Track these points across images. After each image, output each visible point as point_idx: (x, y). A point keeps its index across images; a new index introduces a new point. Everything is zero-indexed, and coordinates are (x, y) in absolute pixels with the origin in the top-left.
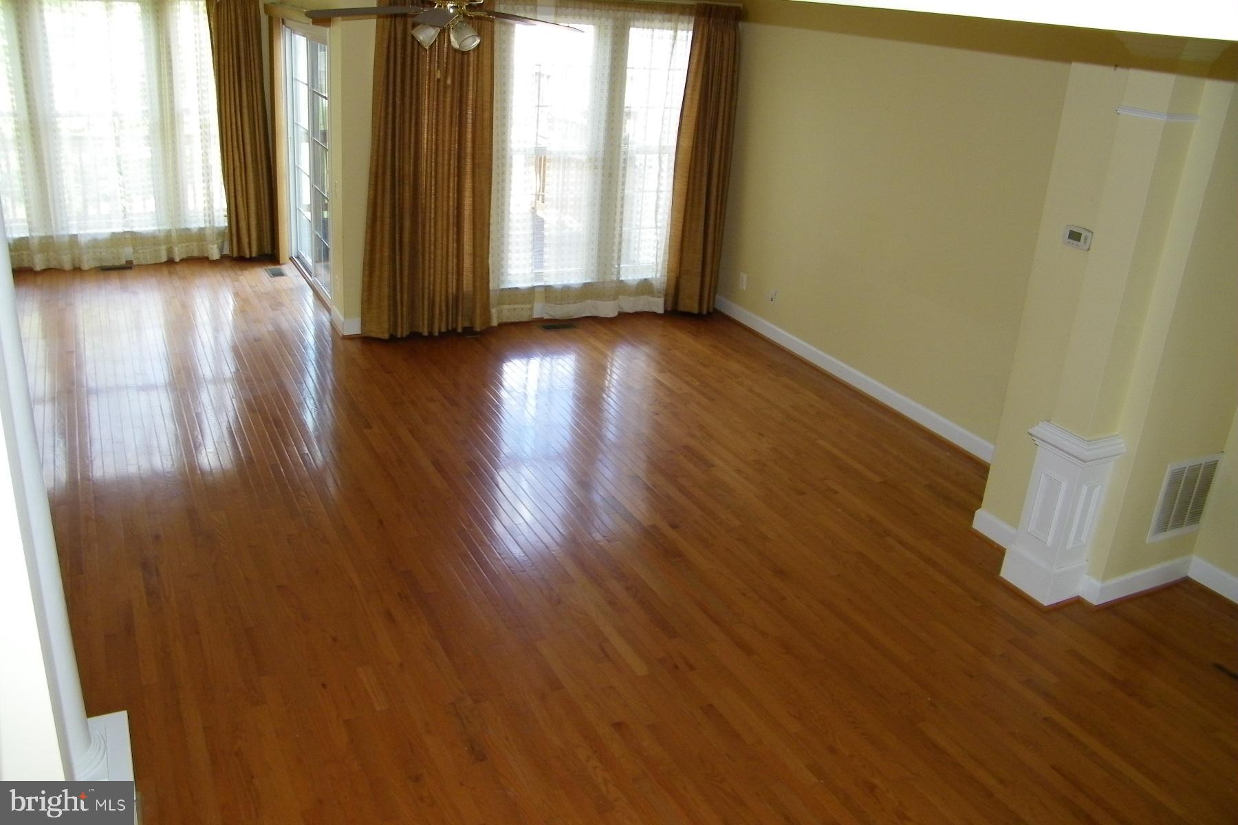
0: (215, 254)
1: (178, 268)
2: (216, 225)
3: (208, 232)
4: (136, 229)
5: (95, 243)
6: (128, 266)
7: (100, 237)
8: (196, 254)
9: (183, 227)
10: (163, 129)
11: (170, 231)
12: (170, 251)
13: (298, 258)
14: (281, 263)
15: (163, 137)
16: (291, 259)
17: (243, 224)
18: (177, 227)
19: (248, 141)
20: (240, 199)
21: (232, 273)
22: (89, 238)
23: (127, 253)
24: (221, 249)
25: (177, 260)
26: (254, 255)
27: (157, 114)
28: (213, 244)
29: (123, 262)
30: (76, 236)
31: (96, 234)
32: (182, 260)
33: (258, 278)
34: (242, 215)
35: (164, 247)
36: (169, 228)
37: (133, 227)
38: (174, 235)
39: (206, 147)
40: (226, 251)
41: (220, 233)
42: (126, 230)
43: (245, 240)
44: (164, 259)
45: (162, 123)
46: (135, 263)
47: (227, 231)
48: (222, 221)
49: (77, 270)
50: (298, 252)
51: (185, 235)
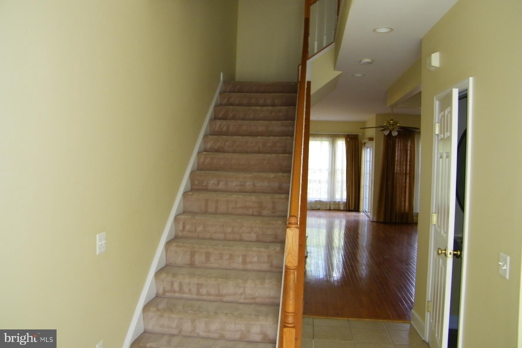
0: (342, 208)
1: (332, 211)
2: (343, 201)
3: (341, 202)
5: (311, 203)
6: (319, 209)
7: (312, 201)
8: (337, 208)
9: (334, 200)
10: (332, 174)
11: (330, 201)
12: (330, 207)
14: (360, 212)
15: (332, 175)
16: (363, 212)
17: (350, 200)
19: (353, 177)
20: (350, 193)
21: (346, 213)
22: (309, 201)
23: (318, 206)
24: (344, 208)
26: (353, 209)
27: (330, 169)
28: (342, 205)
29: (317, 209)
32: (333, 209)
33: (354, 214)
34: (350, 198)
35: (328, 205)
37: (321, 199)
38: (332, 202)
41: (344, 203)
42: (319, 200)
43: (351, 205)
44: (328, 208)
45: (332, 172)
47: (346, 203)
48: (345, 201)
50: (365, 210)
51: (335, 203)
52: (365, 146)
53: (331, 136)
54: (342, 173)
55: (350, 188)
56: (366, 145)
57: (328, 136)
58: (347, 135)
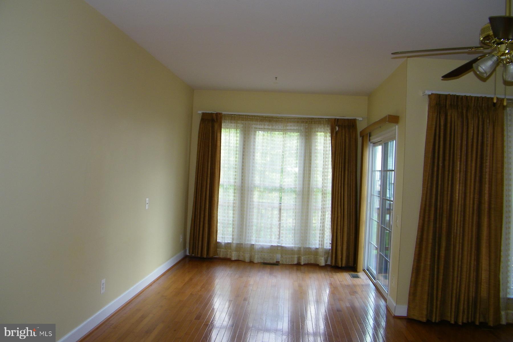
0: (322, 263)
1: (302, 268)
2: (325, 247)
3: (320, 250)
4: (283, 245)
5: (262, 250)
6: (277, 264)
7: (265, 247)
8: (312, 262)
9: (307, 246)
11: (300, 248)
12: (299, 259)
13: (368, 270)
14: (358, 271)
16: (364, 270)
17: (339, 248)
18: (305, 247)
19: (346, 203)
20: (339, 234)
21: (330, 274)
22: (259, 247)
23: (278, 257)
24: (326, 261)
25: (302, 263)
26: (343, 266)
27: (301, 186)
28: (322, 257)
29: (275, 261)
30: (254, 244)
31: (264, 245)
32: (305, 265)
33: (345, 278)
34: (339, 243)
35: (296, 256)
36: (300, 246)
37: (282, 244)
38: (302, 250)
39: (324, 205)
40: (329, 263)
41: (326, 252)
42: (279, 245)
43: (339, 257)
44: (296, 262)
46: (280, 263)
47: (330, 251)
49: (251, 263)
50: (368, 267)
51: (309, 251)
52: (369, 140)
53: (303, 122)
54: (324, 194)
55: (339, 223)
56: (371, 138)
57: (298, 122)
58: (335, 119)
